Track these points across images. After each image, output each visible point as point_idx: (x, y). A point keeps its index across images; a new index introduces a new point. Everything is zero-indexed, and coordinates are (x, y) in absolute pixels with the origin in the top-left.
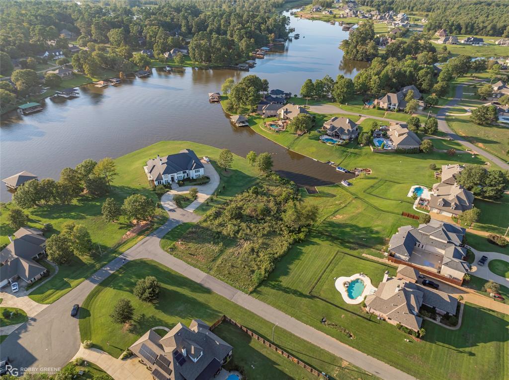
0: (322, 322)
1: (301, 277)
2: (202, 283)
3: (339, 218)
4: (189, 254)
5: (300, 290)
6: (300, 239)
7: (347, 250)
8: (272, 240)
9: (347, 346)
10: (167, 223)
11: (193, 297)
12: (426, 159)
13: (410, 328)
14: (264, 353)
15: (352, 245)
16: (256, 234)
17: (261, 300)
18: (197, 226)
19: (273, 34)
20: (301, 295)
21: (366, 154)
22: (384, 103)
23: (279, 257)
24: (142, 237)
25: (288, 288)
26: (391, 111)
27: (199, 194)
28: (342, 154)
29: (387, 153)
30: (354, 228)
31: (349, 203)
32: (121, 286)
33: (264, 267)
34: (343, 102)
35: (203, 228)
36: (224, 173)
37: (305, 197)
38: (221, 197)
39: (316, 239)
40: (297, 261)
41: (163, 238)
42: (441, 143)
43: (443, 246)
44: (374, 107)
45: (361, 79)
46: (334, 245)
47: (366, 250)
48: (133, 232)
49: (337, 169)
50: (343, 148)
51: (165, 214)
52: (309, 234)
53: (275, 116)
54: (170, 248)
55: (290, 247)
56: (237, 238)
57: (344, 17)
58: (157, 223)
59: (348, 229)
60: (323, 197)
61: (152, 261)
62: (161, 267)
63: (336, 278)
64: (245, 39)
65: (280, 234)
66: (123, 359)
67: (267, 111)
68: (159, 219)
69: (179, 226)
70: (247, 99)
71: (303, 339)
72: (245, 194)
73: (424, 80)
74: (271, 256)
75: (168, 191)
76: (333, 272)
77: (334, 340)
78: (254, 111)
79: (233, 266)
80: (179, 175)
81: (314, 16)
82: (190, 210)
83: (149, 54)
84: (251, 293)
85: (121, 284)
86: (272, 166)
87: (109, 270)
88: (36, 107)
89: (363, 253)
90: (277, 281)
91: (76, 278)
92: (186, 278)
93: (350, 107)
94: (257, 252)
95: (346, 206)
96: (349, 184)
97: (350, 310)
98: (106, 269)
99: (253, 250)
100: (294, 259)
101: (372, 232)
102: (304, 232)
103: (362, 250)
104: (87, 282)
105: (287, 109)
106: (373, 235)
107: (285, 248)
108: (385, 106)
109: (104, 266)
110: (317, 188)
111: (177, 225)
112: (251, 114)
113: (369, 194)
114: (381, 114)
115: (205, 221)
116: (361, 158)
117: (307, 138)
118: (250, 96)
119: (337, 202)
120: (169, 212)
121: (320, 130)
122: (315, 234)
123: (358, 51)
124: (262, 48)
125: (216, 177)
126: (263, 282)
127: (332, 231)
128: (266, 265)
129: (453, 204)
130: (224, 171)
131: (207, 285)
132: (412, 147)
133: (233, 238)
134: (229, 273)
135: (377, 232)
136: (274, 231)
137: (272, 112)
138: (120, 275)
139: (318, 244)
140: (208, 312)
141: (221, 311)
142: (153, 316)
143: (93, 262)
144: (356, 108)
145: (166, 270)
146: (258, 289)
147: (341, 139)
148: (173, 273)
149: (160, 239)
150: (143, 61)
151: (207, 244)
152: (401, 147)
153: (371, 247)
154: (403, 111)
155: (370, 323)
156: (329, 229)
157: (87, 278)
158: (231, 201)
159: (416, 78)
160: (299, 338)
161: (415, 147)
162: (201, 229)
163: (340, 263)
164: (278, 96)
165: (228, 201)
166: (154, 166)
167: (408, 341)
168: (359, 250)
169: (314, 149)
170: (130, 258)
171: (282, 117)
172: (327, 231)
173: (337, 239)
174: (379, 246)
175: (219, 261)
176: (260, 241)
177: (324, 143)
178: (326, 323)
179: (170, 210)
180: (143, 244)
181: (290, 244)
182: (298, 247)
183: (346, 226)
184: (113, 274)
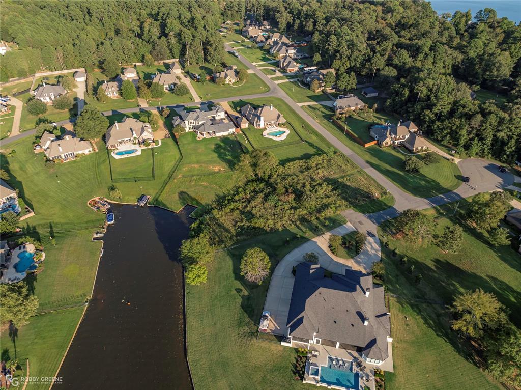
2: (370, 167)
5: (307, 145)
11: (379, 161)
20: (309, 143)
41: (390, 207)
51: (381, 233)
61: (405, 192)
63: (279, 141)
69: (370, 213)
76: (277, 144)
85: (433, 183)
98: (448, 200)
101: (219, 147)
104: (463, 196)
106: (222, 144)
109: (450, 203)
110: (179, 210)
111: (372, 214)
120: (376, 234)
131: (368, 165)
135: (217, 144)
149: (394, 206)
157: (463, 199)
170: (426, 201)
174: (232, 138)
179: (373, 236)
184: (440, 194)
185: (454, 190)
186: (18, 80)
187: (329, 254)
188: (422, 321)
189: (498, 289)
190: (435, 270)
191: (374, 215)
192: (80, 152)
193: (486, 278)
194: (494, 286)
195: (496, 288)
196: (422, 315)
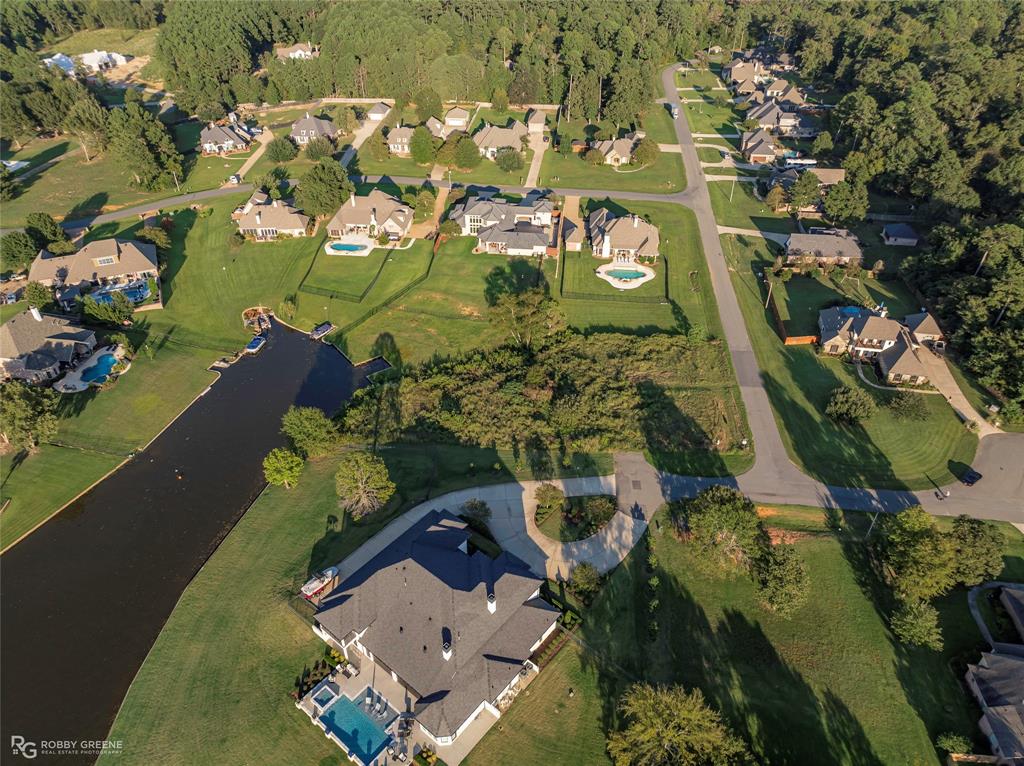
2: (760, 385)
5: (669, 311)
11: (790, 380)
20: (676, 307)
25: (678, 320)
30: (494, 291)
41: (728, 475)
51: (661, 519)
61: (791, 457)
63: (621, 289)
69: (672, 471)
76: (611, 294)
84: (720, 340)
85: (876, 460)
87: (874, 498)
92: (773, 403)
98: (879, 506)
106: (507, 271)
111: (675, 476)
120: (649, 514)
131: (760, 381)
135: (498, 269)
145: (786, 433)
148: (782, 422)
149: (736, 478)
168: (548, 280)
170: (824, 490)
174: (534, 264)
179: (639, 517)
184: (873, 487)
185: (915, 490)
186: (294, 104)
187: (527, 519)
188: (600, 713)
189: (827, 731)
190: (714, 631)
191: (677, 479)
192: (287, 231)
193: (821, 697)
194: (824, 721)
195: (825, 727)
196: (609, 702)
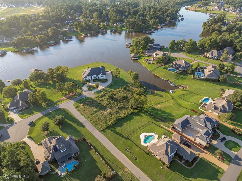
0: (126, 150)
1: (126, 129)
2: (83, 123)
3: (159, 107)
4: (84, 110)
5: (123, 134)
6: (134, 113)
7: (155, 122)
8: (122, 110)
9: (132, 163)
10: (80, 96)
12: (221, 85)
13: (164, 162)
14: (94, 157)
15: (158, 120)
16: (116, 107)
17: (104, 135)
18: (92, 99)
19: (169, 18)
20: (123, 137)
21: (189, 79)
22: (209, 55)
23: (121, 118)
24: (68, 100)
25: (118, 132)
26: (213, 59)
27: (100, 86)
28: (176, 77)
29: (201, 79)
30: (163, 112)
31: (167, 101)
32: (51, 118)
33: (112, 121)
34: (188, 52)
35: (94, 100)
36: (115, 79)
37: (148, 95)
38: (109, 89)
39: (143, 114)
40: (129, 122)
41: (76, 102)
42: (234, 78)
43: (202, 128)
44: (204, 56)
45: (201, 42)
46: (150, 118)
47: (163, 123)
48: (66, 97)
49: (171, 84)
50: (178, 75)
51: (82, 92)
52: (140, 111)
53: (151, 56)
54: (77, 106)
55: (128, 115)
56: (106, 107)
57: (213, 10)
58: (77, 95)
59: (160, 112)
60: (157, 96)
61: (68, 110)
62: (70, 113)
63: (142, 133)
64: (153, 19)
65: (127, 109)
66: (38, 145)
67: (148, 53)
68: (78, 94)
69: (85, 98)
70: (140, 47)
71: (114, 155)
72: (120, 89)
73: (238, 45)
74: (117, 117)
75: (88, 83)
76: (142, 130)
77: (127, 159)
78: (142, 53)
79: (98, 118)
80: (94, 77)
81: (196, 9)
82: (93, 92)
83: (108, 24)
84: (101, 131)
86: (138, 78)
87: (50, 110)
88: (54, 43)
89: (161, 124)
90: (115, 128)
91: (37, 111)
92: (77, 120)
93: (192, 55)
94: (112, 115)
95: (165, 102)
96: (173, 92)
97: (141, 148)
99: (110, 113)
100: (128, 121)
101: (171, 115)
102: (138, 110)
103: (161, 123)
104: (40, 113)
105: (157, 53)
106: (171, 117)
107: (125, 115)
108: (210, 56)
109: (49, 108)
110: (156, 92)
112: (141, 54)
113: (181, 98)
114: (206, 60)
115: (96, 98)
116: (186, 80)
117: (162, 68)
118: (142, 46)
119: (162, 99)
120: (84, 92)
121: (170, 65)
122: (143, 111)
123: (210, 28)
124: (162, 24)
125: (111, 80)
126: (108, 128)
127: (152, 111)
128: (113, 121)
129: (219, 109)
130: (116, 78)
131: (84, 124)
132: (214, 78)
133: (105, 107)
134: (96, 121)
135: (173, 116)
136: (124, 107)
137: (150, 54)
138: (53, 113)
139: (142, 116)
140: (79, 135)
141: (85, 135)
142: (57, 131)
143: (45, 106)
144: (194, 56)
145: (71, 115)
146: (105, 130)
147: (179, 70)
148: (73, 116)
150: (103, 27)
151: (92, 107)
152: (208, 77)
153: (166, 122)
154: (219, 60)
155: (148, 155)
156: (151, 111)
157: (40, 112)
158: (112, 91)
159: (233, 43)
160: (112, 154)
161: (216, 78)
162: (93, 101)
163: (148, 127)
164: (157, 47)
165: (111, 91)
166: (86, 72)
167: (162, 168)
168: (160, 122)
169: (163, 73)
171: (154, 57)
172: (149, 111)
173: (152, 115)
174: (170, 122)
175: (94, 115)
176: (116, 110)
177: (170, 71)
178: (128, 151)
180: (67, 103)
181: (129, 114)
182: (132, 116)
183: (160, 110)
184: (50, 112)
185: (42, 116)
